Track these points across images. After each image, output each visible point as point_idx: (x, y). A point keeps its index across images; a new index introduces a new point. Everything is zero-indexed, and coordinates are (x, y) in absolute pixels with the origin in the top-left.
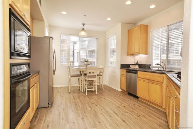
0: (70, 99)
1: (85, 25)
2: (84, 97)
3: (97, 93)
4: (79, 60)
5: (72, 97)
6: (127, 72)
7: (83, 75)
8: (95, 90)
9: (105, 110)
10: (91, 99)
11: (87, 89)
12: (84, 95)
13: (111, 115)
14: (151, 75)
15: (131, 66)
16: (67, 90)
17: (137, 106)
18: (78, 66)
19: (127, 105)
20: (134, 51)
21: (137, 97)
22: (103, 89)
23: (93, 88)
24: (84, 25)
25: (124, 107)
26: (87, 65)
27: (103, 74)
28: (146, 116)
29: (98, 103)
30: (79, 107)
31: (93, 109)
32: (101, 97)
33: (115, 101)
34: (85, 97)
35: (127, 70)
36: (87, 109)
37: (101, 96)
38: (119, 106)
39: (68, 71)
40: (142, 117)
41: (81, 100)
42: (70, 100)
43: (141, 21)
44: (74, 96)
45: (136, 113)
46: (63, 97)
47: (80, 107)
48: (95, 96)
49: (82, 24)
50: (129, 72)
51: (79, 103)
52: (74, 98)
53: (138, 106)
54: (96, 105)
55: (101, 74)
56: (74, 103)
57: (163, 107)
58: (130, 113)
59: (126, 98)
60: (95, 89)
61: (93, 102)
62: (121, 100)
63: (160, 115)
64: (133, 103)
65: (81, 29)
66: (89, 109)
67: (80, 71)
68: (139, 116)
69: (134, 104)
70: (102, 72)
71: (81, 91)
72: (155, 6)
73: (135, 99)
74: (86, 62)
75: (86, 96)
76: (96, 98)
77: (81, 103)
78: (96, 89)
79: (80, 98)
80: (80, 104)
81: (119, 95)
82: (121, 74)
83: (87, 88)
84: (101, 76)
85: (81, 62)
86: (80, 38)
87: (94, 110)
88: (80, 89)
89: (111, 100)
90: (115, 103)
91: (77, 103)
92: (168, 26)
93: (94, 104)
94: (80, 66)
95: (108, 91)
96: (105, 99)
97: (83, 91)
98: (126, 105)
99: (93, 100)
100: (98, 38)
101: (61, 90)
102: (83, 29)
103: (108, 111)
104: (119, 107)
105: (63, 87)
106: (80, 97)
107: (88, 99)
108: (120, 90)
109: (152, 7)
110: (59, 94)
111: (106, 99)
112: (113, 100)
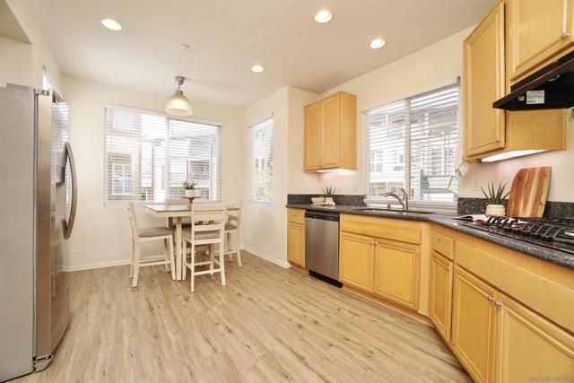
0: (134, 314)
1: (185, 81)
2: (184, 302)
3: (224, 283)
4: (166, 185)
5: (144, 305)
6: (306, 216)
7: (179, 229)
8: (218, 274)
9: (263, 346)
10: (208, 305)
11: (193, 274)
12: (185, 291)
13: (287, 369)
14: (381, 225)
15: (313, 199)
16: (127, 278)
17: (347, 313)
18: (163, 201)
19: (322, 315)
20: (323, 160)
21: (339, 285)
22: (240, 265)
23: (212, 266)
24: (181, 80)
25: (316, 322)
26: (191, 199)
27: (238, 223)
28: (388, 350)
29: (233, 318)
30: (170, 347)
31: (220, 349)
32: (239, 295)
33: (283, 306)
34: (187, 299)
35: (307, 210)
36: (198, 354)
37: (238, 290)
38: (301, 323)
39: (131, 219)
40: (378, 356)
41: (176, 313)
42: (135, 320)
43: (340, 84)
44: (152, 300)
45: (356, 343)
46: (109, 307)
47: (174, 346)
48: (219, 294)
49: (177, 78)
50: (312, 217)
51: (168, 327)
52: (151, 309)
53: (350, 312)
54: (230, 331)
55: (233, 223)
56: (149, 330)
57: (420, 312)
58: (342, 345)
59: (311, 290)
60: (217, 270)
61: (218, 318)
62: (299, 298)
63: (420, 337)
64: (335, 304)
65: (174, 92)
66: (206, 351)
67: (171, 219)
68: (369, 355)
69: (337, 308)
70: (236, 219)
71: (174, 278)
72: (384, 43)
73: (334, 290)
74: (188, 188)
75: (192, 296)
76: (225, 302)
77: (175, 330)
78: (222, 270)
79: (173, 307)
80: (171, 336)
81: (287, 282)
82: (291, 222)
83: (193, 270)
84: (234, 227)
85: (172, 190)
86: (171, 121)
87: (226, 355)
88: (170, 272)
89: (270, 303)
90: (284, 311)
91: (161, 332)
92: (409, 99)
93: (221, 328)
94: (169, 203)
95: (254, 272)
96: (250, 299)
97: (179, 279)
98: (318, 316)
99: (215, 309)
100: (221, 124)
101: (106, 281)
102: (180, 94)
103: (270, 348)
104: (300, 326)
105: (113, 268)
106: (171, 302)
107: (199, 308)
108: (287, 265)
109: (377, 43)
110: (95, 298)
111: (254, 299)
112: (279, 303)
